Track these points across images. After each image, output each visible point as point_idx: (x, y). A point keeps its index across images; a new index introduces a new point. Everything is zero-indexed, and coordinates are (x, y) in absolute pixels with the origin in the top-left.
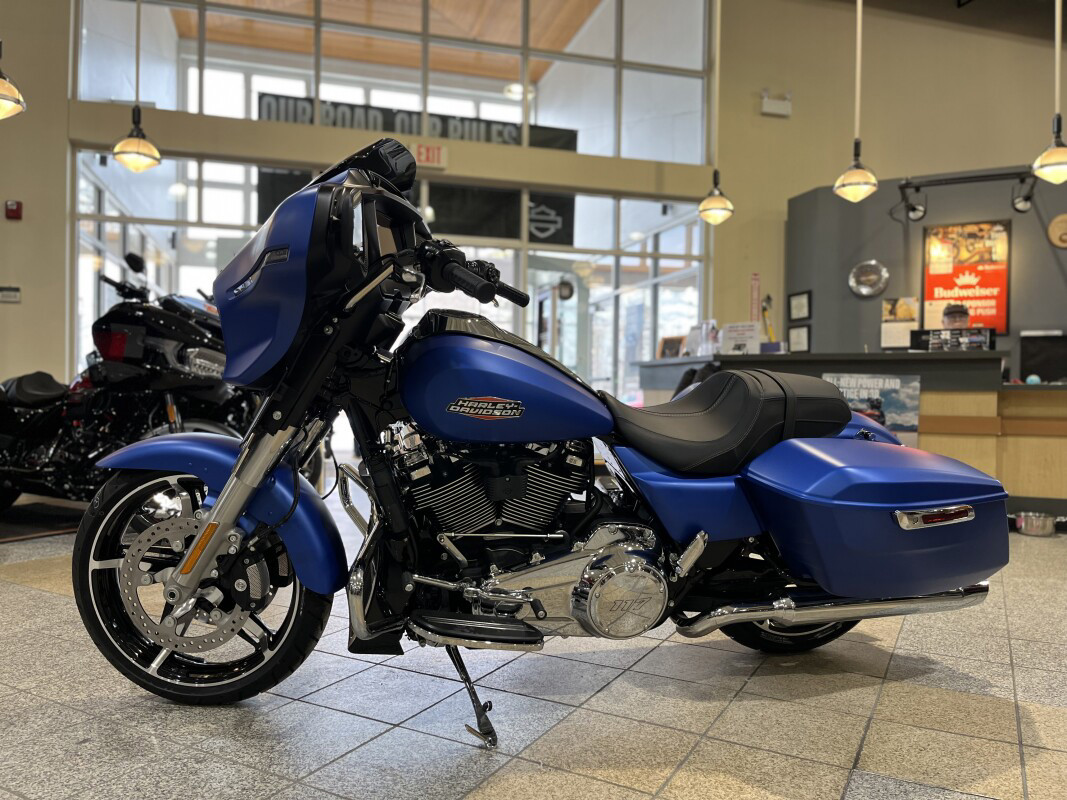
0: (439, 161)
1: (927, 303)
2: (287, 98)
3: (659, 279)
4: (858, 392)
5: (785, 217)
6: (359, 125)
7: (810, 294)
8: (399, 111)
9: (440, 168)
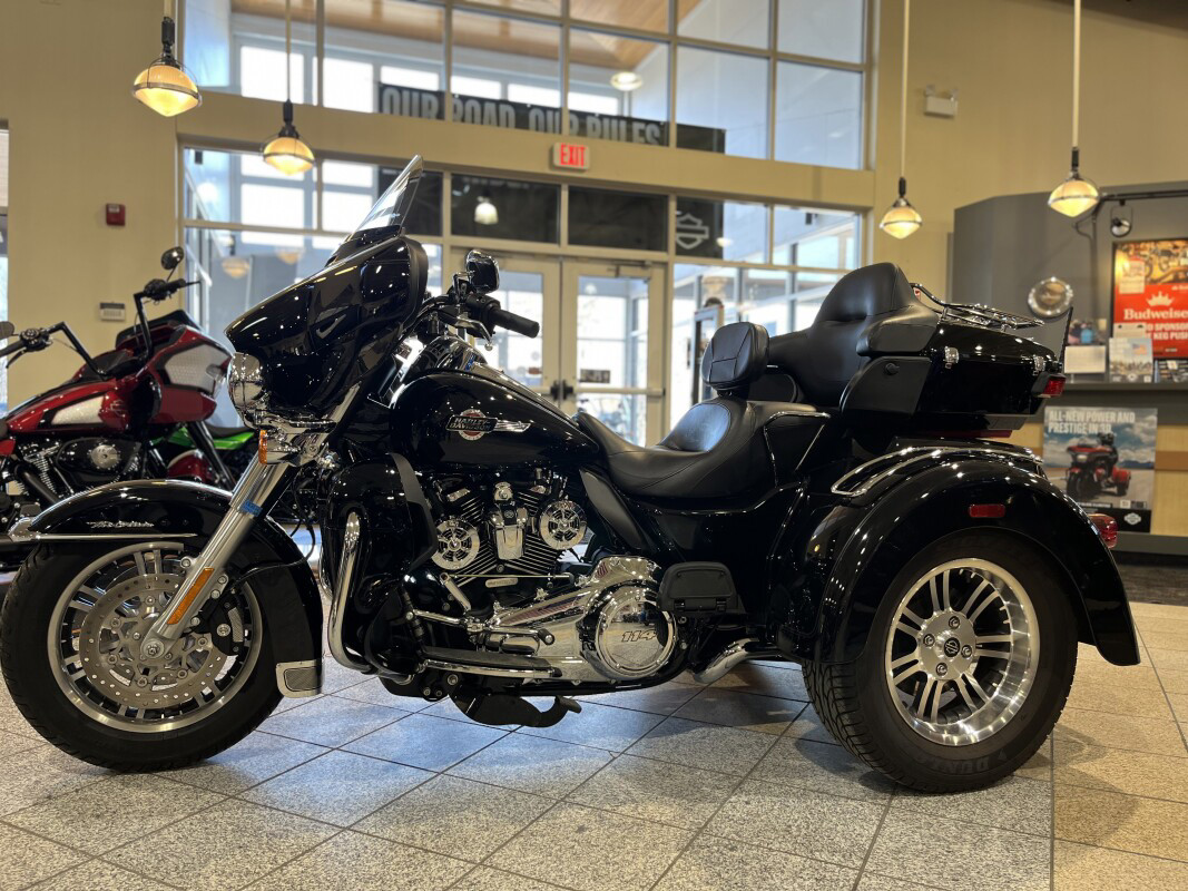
0: (582, 164)
1: (1116, 326)
2: (411, 90)
4: (1087, 427)
5: (951, 230)
6: (490, 122)
8: (533, 107)
9: (582, 171)
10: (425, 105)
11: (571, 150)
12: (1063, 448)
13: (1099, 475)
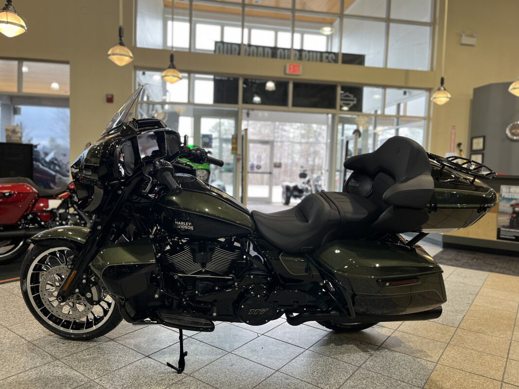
0: (299, 72)
5: (471, 97)
6: (260, 56)
7: (484, 137)
8: (279, 48)
9: (298, 75)
10: (233, 49)
11: (294, 66)
12: (508, 205)
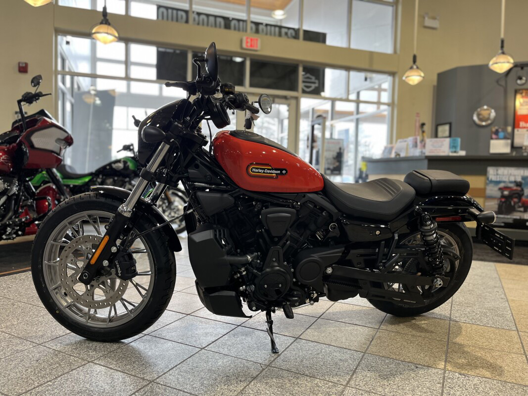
0: (257, 47)
1: (516, 130)
2: (173, 9)
3: (359, 116)
4: (509, 177)
5: (435, 83)
6: (212, 26)
7: (450, 124)
8: (233, 19)
9: (256, 51)
10: (179, 16)
11: (251, 40)
12: (496, 188)
13: (515, 202)
